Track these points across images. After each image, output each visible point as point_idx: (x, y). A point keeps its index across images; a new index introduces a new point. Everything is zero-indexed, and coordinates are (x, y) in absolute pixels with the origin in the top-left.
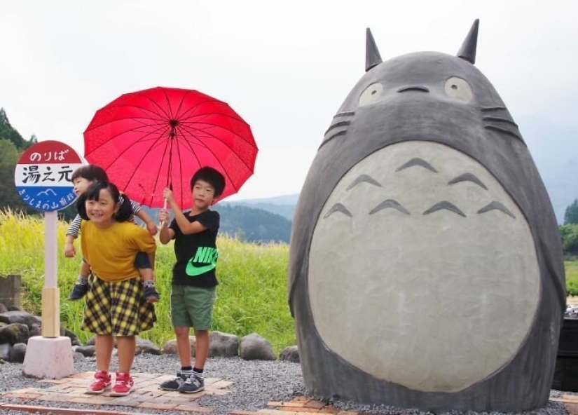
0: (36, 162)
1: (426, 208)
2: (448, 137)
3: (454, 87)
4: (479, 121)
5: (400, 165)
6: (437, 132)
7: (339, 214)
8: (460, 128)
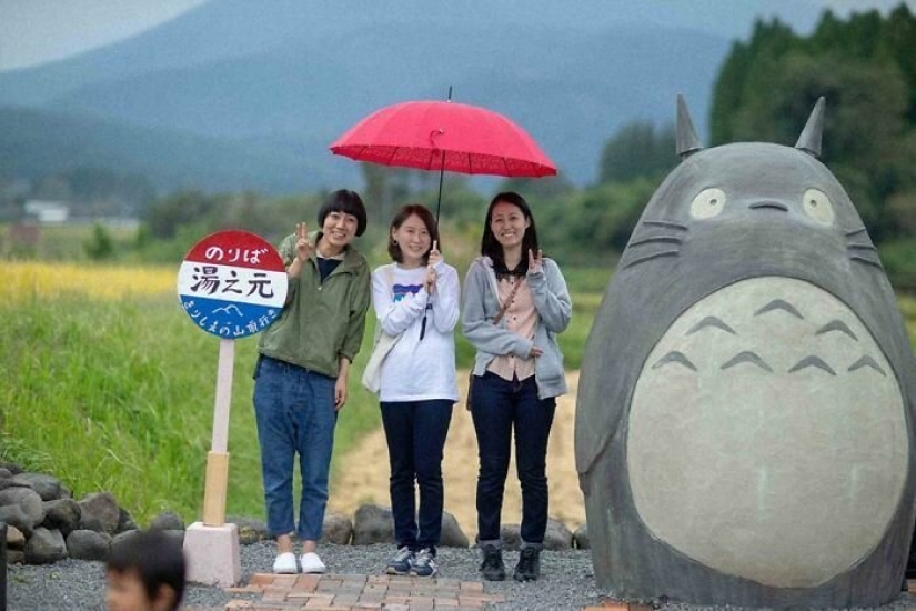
0: (213, 261)
1: (792, 365)
2: (811, 272)
3: (813, 202)
4: (844, 249)
5: (759, 307)
6: (801, 267)
7: (679, 365)
8: (826, 261)
